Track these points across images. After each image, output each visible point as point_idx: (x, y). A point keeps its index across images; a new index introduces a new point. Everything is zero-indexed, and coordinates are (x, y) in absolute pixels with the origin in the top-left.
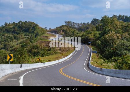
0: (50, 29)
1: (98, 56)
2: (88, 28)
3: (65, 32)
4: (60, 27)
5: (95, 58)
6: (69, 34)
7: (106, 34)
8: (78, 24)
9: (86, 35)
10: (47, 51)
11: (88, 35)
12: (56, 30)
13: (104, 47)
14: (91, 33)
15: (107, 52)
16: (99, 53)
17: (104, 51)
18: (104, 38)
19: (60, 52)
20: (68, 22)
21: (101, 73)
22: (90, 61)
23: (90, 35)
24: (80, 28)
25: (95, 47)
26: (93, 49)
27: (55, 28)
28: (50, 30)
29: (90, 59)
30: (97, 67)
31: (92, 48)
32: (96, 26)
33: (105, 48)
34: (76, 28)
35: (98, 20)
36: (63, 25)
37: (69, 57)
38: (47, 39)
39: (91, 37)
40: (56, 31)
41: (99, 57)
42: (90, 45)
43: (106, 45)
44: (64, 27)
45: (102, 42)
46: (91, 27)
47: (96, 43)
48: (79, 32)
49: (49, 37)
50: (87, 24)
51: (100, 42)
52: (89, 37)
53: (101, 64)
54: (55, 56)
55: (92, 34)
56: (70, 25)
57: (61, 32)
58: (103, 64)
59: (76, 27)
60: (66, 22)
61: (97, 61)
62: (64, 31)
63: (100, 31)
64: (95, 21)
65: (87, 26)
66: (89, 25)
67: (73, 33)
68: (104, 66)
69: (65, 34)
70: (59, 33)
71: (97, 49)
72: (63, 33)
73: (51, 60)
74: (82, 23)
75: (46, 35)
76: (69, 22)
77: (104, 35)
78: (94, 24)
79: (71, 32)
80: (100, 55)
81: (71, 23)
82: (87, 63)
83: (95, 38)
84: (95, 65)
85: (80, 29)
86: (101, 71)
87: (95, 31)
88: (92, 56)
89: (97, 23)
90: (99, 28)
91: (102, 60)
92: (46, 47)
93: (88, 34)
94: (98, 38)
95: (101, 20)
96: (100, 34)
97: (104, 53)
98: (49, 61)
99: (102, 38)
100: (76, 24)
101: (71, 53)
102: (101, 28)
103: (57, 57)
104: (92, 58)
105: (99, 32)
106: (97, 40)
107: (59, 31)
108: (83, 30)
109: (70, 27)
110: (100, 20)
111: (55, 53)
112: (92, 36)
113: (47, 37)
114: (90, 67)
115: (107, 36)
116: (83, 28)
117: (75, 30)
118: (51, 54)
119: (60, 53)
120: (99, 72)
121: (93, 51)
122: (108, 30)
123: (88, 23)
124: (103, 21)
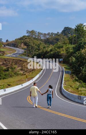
0: (7, 41)
1: (72, 77)
2: (57, 40)
3: (27, 46)
4: (21, 39)
5: (68, 81)
6: (32, 47)
7: (82, 49)
8: (45, 34)
9: (56, 50)
10: (3, 72)
11: (58, 50)
12: (15, 43)
13: (79, 66)
14: (62, 47)
15: (83, 72)
16: (73, 73)
17: (80, 71)
18: (79, 54)
19: (22, 72)
20: (30, 32)
21: (80, 101)
22: (63, 84)
23: (61, 49)
24: (48, 39)
25: (68, 66)
26: (66, 68)
27: (14, 40)
28: (7, 43)
29: (63, 83)
30: (73, 93)
31: (64, 68)
32: (69, 38)
33: (81, 68)
34: (41, 40)
35: (71, 29)
36: (24, 36)
37: (34, 79)
38: (3, 55)
39: (63, 52)
40: (15, 45)
41: (74, 79)
42: (61, 63)
43: (82, 62)
44: (26, 39)
45: (77, 58)
46: (62, 39)
47: (69, 60)
48: (46, 46)
49: (5, 53)
50: (57, 34)
51: (74, 59)
52: (60, 52)
53: (78, 89)
54: (16, 78)
55: (64, 49)
56: (34, 36)
57: (22, 45)
58: (80, 89)
59: (42, 38)
60: (28, 32)
61: (71, 85)
62: (25, 44)
63: (74, 44)
64: (67, 30)
65: (57, 37)
66: (59, 36)
67: (39, 47)
68: (81, 91)
69: (28, 47)
70: (20, 46)
71: (71, 68)
72: (25, 47)
73: (11, 84)
74: (49, 33)
75: (2, 50)
76: (32, 32)
77: (79, 50)
78: (65, 35)
79: (36, 45)
80: (74, 76)
81: (35, 33)
82: (59, 88)
83: (68, 53)
84: (70, 90)
85: (47, 42)
86: (79, 99)
87: (67, 44)
88: (65, 78)
89: (69, 33)
90: (73, 40)
91: (78, 84)
92: (2, 66)
93: (58, 48)
94: (72, 54)
95: (76, 30)
96: (74, 48)
97: (80, 73)
98: (9, 86)
99: (77, 54)
100: (41, 34)
101: (37, 74)
102: (75, 40)
103: (18, 81)
104: (65, 81)
105: (73, 46)
106: (71, 57)
107: (19, 44)
108: (51, 42)
109: (35, 38)
110: (74, 28)
111: (15, 74)
112: (63, 50)
113: (4, 52)
114: (63, 93)
115: (83, 51)
116: (51, 40)
117: (41, 42)
118: (10, 76)
119: (22, 75)
120: (77, 100)
121: (65, 71)
122: (84, 43)
123: (58, 32)
124: (77, 31)
